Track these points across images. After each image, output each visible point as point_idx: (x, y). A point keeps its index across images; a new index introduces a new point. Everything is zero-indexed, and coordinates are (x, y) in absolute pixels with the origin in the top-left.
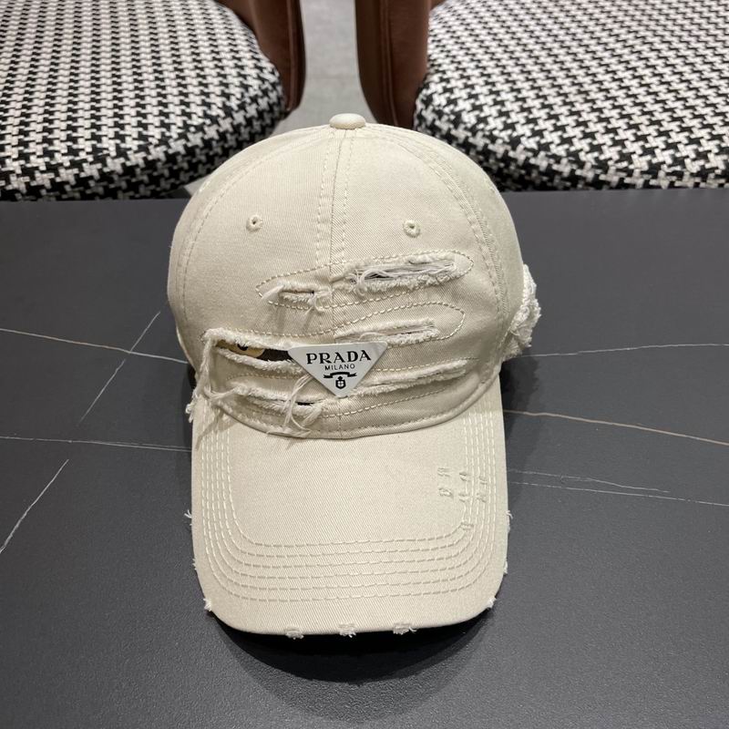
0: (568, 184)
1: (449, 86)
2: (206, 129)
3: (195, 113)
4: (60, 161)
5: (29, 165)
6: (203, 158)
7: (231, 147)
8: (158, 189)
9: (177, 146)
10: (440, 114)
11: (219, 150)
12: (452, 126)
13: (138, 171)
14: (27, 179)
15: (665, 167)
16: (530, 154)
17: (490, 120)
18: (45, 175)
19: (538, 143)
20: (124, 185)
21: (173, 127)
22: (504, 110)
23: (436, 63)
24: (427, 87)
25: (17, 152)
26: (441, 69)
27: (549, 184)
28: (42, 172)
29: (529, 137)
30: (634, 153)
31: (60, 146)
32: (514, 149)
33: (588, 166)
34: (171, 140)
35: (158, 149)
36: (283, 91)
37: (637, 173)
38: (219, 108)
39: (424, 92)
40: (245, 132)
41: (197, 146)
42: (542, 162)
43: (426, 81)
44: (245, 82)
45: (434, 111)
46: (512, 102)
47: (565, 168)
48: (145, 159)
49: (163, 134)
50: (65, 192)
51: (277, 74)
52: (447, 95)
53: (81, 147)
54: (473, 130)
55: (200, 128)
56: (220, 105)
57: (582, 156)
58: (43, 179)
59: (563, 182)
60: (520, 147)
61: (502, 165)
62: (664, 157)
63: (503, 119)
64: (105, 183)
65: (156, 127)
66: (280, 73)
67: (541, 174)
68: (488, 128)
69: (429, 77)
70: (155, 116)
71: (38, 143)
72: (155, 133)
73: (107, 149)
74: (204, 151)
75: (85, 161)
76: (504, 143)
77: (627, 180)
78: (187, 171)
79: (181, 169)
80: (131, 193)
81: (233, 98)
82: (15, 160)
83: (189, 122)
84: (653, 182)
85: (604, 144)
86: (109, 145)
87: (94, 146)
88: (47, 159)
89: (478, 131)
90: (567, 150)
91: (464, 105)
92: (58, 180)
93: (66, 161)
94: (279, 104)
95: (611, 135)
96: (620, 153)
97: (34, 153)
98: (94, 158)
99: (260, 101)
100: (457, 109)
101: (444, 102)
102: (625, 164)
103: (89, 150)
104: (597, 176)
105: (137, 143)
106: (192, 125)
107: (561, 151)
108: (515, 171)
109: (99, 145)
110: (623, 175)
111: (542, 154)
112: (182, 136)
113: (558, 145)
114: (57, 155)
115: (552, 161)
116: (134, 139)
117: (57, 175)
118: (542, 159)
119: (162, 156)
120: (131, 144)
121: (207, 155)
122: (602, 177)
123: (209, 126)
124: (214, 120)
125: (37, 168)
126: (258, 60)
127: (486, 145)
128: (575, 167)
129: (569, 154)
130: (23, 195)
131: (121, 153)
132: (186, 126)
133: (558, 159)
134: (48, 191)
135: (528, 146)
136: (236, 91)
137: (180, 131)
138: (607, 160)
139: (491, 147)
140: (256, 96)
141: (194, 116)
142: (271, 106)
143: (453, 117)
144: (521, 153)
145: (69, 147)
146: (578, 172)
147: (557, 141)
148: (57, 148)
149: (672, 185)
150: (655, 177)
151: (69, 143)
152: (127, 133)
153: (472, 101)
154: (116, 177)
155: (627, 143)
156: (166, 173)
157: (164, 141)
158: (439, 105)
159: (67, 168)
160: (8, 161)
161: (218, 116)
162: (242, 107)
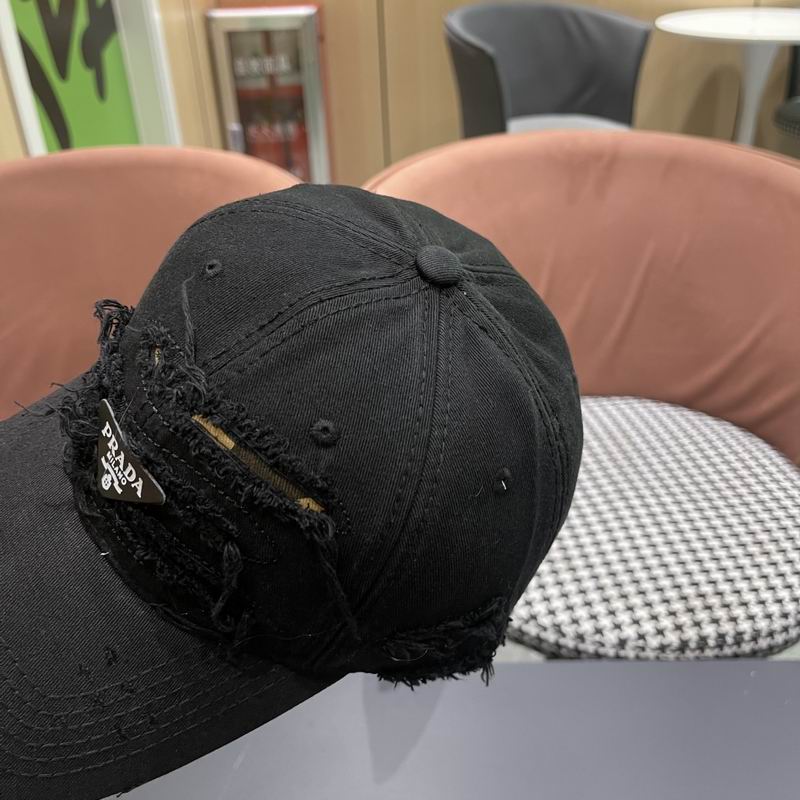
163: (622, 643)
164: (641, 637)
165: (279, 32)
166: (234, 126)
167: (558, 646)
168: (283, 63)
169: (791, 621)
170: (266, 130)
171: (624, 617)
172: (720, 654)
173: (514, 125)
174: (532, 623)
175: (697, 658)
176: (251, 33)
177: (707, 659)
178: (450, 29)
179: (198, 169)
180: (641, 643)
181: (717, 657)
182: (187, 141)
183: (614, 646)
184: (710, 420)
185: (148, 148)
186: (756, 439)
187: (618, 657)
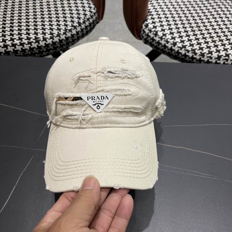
0: (191, 60)
1: (154, 21)
2: (72, 31)
3: (69, 25)
4: (24, 42)
5: (14, 43)
6: (71, 41)
7: (80, 36)
8: (56, 51)
9: (63, 37)
10: (150, 31)
11: (76, 38)
12: (154, 36)
13: (50, 45)
14: (13, 48)
15: (223, 57)
16: (179, 49)
17: (167, 35)
18: (19, 47)
19: (182, 45)
20: (45, 50)
21: (61, 30)
22: (172, 32)
23: (150, 11)
24: (146, 20)
25: (10, 38)
26: (152, 14)
27: (185, 59)
28: (18, 45)
29: (179, 43)
30: (213, 51)
31: (24, 36)
32: (174, 46)
33: (198, 54)
34: (61, 35)
35: (57, 38)
36: (98, 15)
37: (213, 58)
38: (77, 23)
39: (146, 22)
40: (85, 31)
41: (69, 37)
42: (183, 52)
43: (147, 18)
44: (85, 13)
45: (148, 30)
46: (175, 29)
47: (190, 54)
48: (52, 41)
49: (58, 33)
50: (26, 52)
51: (96, 9)
52: (153, 24)
53: (31, 37)
54: (161, 38)
55: (70, 30)
56: (77, 22)
57: (196, 51)
58: (19, 48)
59: (189, 59)
60: (176, 46)
61: (170, 51)
62: (223, 53)
63: (172, 35)
64: (39, 50)
65: (56, 30)
66: (97, 9)
67: (182, 55)
68: (166, 38)
69: (147, 16)
70: (55, 26)
71: (17, 35)
72: (55, 32)
73: (40, 38)
74: (72, 38)
75: (32, 42)
76: (171, 44)
77: (210, 60)
78: (65, 45)
79: (64, 44)
80: (47, 52)
81: (81, 19)
82: (9, 41)
83: (67, 28)
84: (218, 62)
85: (204, 47)
86: (40, 36)
87: (35, 37)
88: (20, 41)
89: (163, 39)
90: (192, 49)
91: (159, 29)
92: (24, 48)
93: (26, 42)
94: (96, 20)
95: (206, 44)
96: (209, 51)
97: (15, 39)
98: (36, 41)
99: (90, 20)
100: (156, 30)
101: (152, 27)
102: (210, 55)
103: (34, 38)
104: (200, 58)
105: (50, 36)
106: (68, 29)
107: (189, 48)
108: (174, 53)
109: (37, 36)
110: (209, 58)
111: (183, 49)
112: (65, 33)
113: (189, 46)
114: (23, 40)
115: (186, 52)
116: (49, 34)
117: (23, 46)
118: (183, 51)
119: (58, 40)
120: (48, 36)
121: (72, 39)
122: (202, 59)
123: (73, 29)
124: (75, 27)
125: (17, 44)
126: (90, 4)
127: (165, 44)
128: (193, 54)
129: (192, 50)
130: (12, 53)
131: (44, 39)
132: (66, 30)
133: (188, 51)
134: (20, 52)
135: (179, 46)
136: (82, 16)
137: (64, 31)
138: (204, 53)
139: (167, 45)
140: (89, 18)
141: (68, 26)
142: (93, 21)
143: (155, 33)
144: (176, 48)
145: (27, 37)
146: (195, 56)
147: (189, 45)
148: (23, 37)
149: (224, 63)
150: (219, 60)
151: (27, 35)
152: (46, 32)
153: (162, 27)
154: (42, 48)
155: (211, 47)
156: (59, 46)
157: (59, 35)
158: (150, 28)
159: (27, 44)
160: (7, 41)
161: (76, 26)
162: (84, 22)
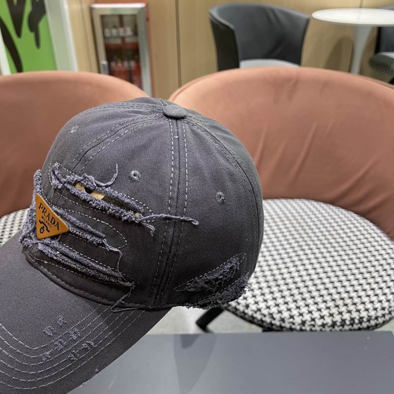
163: (303, 323)
164: (313, 320)
165: (127, 15)
166: (104, 62)
167: (271, 324)
168: (129, 32)
169: (386, 311)
170: (120, 65)
171: (304, 310)
172: (352, 328)
173: (244, 64)
174: (258, 313)
175: (341, 330)
176: (113, 16)
177: (345, 330)
178: (212, 16)
179: (89, 83)
180: (313, 323)
181: (350, 330)
182: (81, 69)
183: (299, 324)
184: (343, 211)
185: (61, 72)
186: (366, 221)
187: (301, 330)
